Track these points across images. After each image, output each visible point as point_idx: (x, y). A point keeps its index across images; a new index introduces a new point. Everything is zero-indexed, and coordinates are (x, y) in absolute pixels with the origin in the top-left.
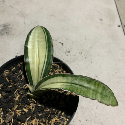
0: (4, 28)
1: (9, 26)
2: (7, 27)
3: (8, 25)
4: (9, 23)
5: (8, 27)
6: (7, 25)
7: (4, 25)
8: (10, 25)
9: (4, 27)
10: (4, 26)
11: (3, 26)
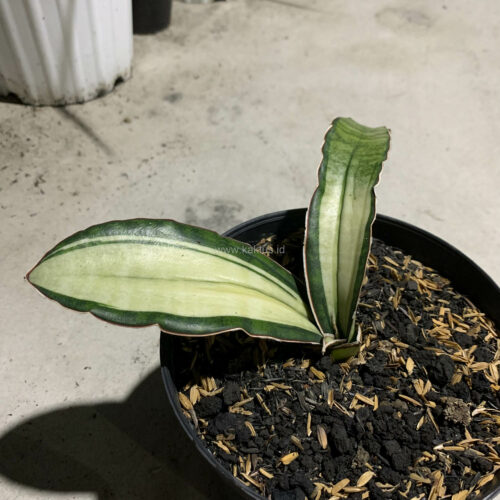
0: (215, 217)
1: (235, 213)
2: (227, 215)
3: (233, 209)
4: (240, 202)
5: (232, 217)
6: (230, 206)
7: (218, 205)
8: (240, 209)
9: (216, 213)
10: (217, 209)
11: (214, 205)
